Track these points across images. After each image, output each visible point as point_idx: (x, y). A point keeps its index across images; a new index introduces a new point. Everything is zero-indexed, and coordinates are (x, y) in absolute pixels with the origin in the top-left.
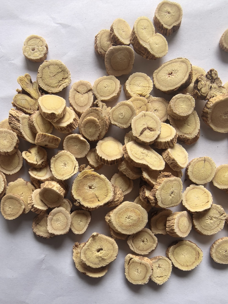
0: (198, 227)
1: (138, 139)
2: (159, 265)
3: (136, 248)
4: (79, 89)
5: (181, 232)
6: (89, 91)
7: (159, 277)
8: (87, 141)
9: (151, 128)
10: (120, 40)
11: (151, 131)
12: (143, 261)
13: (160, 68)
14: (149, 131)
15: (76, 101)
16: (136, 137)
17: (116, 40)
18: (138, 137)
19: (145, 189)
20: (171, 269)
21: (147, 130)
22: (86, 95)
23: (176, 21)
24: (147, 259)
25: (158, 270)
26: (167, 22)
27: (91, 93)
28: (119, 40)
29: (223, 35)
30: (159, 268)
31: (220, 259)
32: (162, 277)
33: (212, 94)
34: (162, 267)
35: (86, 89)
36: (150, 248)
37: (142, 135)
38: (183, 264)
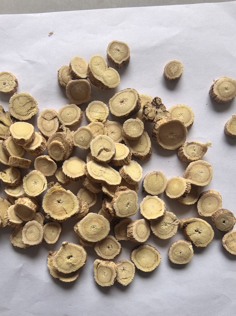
0: (155, 232)
1: (96, 158)
2: (124, 268)
3: (103, 253)
4: (46, 116)
5: (140, 237)
6: (54, 118)
7: (124, 279)
8: (54, 162)
9: (107, 149)
10: (78, 75)
11: (107, 151)
12: (108, 265)
13: (114, 96)
14: (105, 151)
15: (44, 127)
16: (95, 157)
17: (74, 75)
18: (96, 157)
19: (106, 201)
20: (135, 271)
21: (104, 151)
22: (52, 121)
23: (125, 57)
24: (112, 263)
25: (123, 273)
26: (118, 58)
27: (56, 120)
28: (76, 75)
29: (165, 67)
30: (124, 271)
31: (176, 260)
32: (127, 278)
33: (158, 118)
34: (126, 269)
35: (52, 116)
36: (115, 253)
37: (99, 156)
38: (144, 266)
